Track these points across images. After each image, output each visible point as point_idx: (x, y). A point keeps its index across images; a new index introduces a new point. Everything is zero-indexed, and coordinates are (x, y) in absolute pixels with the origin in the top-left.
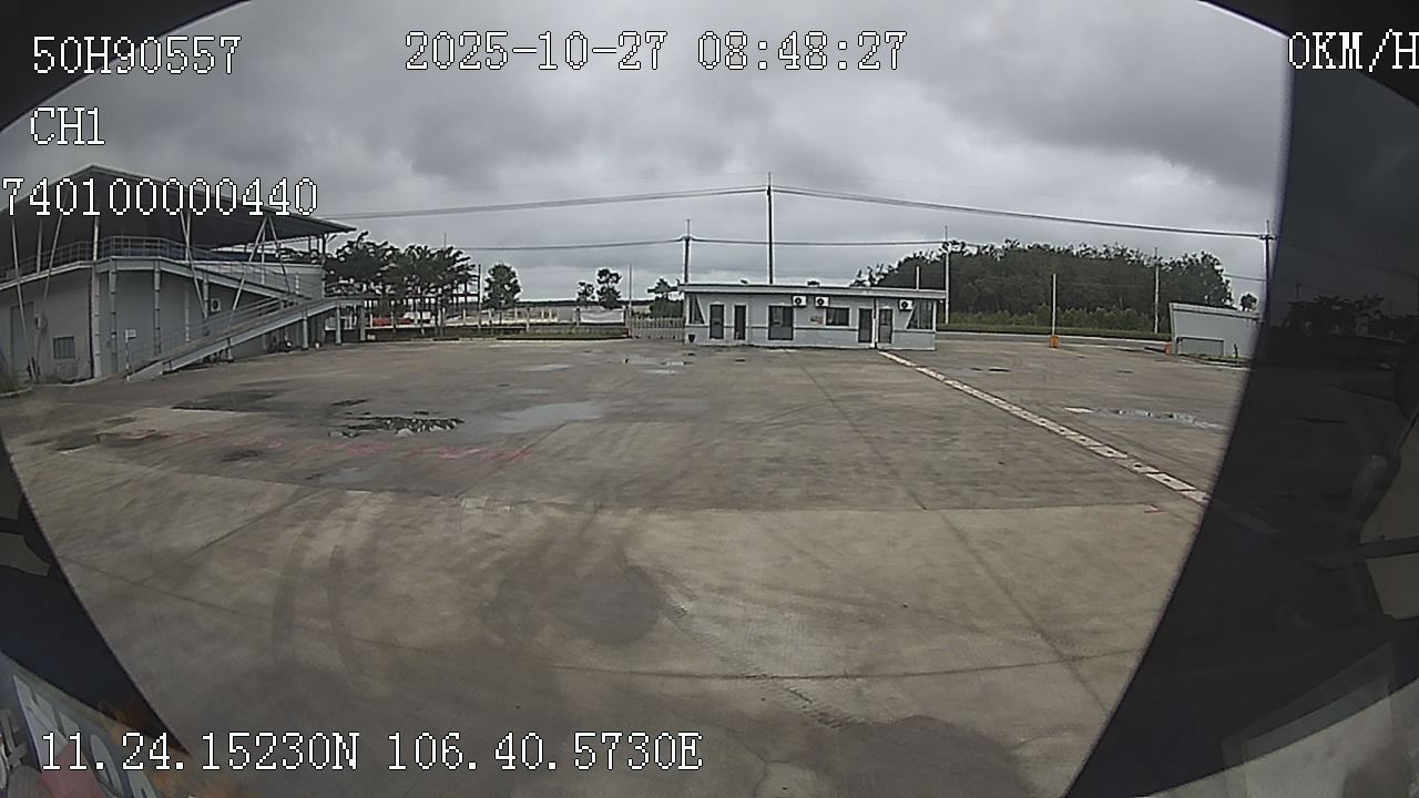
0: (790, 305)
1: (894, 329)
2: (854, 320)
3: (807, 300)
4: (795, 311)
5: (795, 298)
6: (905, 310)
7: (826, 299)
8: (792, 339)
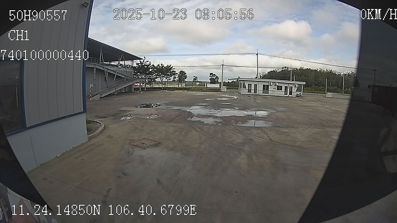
0: (268, 84)
1: (293, 91)
2: (283, 89)
3: (273, 84)
4: (269, 86)
5: (270, 83)
6: (296, 87)
7: (277, 83)
8: (268, 93)
